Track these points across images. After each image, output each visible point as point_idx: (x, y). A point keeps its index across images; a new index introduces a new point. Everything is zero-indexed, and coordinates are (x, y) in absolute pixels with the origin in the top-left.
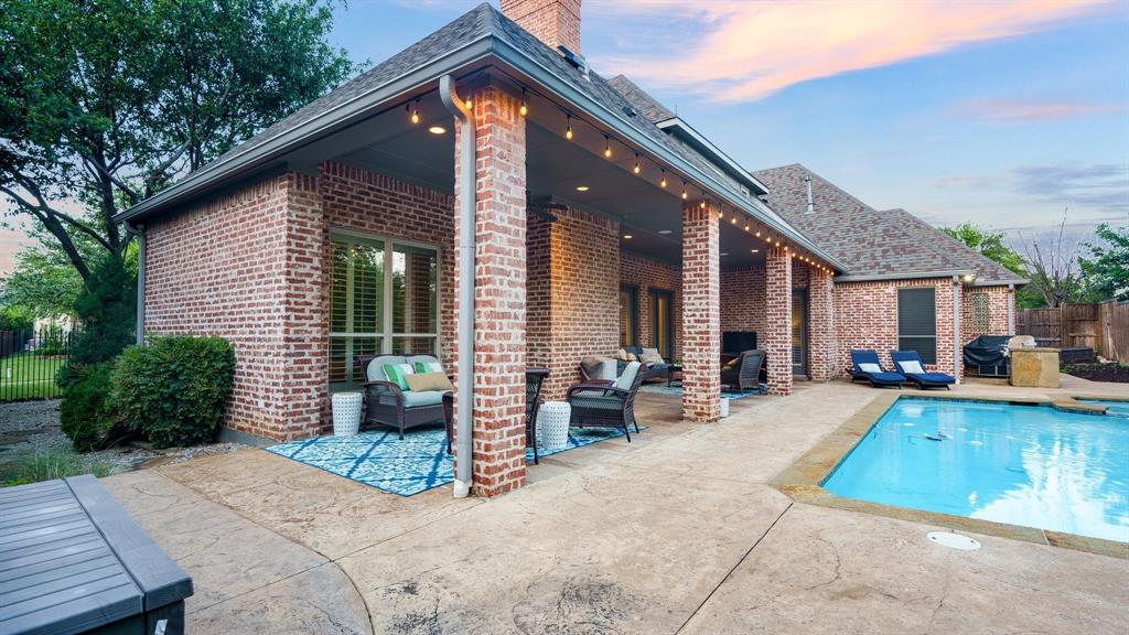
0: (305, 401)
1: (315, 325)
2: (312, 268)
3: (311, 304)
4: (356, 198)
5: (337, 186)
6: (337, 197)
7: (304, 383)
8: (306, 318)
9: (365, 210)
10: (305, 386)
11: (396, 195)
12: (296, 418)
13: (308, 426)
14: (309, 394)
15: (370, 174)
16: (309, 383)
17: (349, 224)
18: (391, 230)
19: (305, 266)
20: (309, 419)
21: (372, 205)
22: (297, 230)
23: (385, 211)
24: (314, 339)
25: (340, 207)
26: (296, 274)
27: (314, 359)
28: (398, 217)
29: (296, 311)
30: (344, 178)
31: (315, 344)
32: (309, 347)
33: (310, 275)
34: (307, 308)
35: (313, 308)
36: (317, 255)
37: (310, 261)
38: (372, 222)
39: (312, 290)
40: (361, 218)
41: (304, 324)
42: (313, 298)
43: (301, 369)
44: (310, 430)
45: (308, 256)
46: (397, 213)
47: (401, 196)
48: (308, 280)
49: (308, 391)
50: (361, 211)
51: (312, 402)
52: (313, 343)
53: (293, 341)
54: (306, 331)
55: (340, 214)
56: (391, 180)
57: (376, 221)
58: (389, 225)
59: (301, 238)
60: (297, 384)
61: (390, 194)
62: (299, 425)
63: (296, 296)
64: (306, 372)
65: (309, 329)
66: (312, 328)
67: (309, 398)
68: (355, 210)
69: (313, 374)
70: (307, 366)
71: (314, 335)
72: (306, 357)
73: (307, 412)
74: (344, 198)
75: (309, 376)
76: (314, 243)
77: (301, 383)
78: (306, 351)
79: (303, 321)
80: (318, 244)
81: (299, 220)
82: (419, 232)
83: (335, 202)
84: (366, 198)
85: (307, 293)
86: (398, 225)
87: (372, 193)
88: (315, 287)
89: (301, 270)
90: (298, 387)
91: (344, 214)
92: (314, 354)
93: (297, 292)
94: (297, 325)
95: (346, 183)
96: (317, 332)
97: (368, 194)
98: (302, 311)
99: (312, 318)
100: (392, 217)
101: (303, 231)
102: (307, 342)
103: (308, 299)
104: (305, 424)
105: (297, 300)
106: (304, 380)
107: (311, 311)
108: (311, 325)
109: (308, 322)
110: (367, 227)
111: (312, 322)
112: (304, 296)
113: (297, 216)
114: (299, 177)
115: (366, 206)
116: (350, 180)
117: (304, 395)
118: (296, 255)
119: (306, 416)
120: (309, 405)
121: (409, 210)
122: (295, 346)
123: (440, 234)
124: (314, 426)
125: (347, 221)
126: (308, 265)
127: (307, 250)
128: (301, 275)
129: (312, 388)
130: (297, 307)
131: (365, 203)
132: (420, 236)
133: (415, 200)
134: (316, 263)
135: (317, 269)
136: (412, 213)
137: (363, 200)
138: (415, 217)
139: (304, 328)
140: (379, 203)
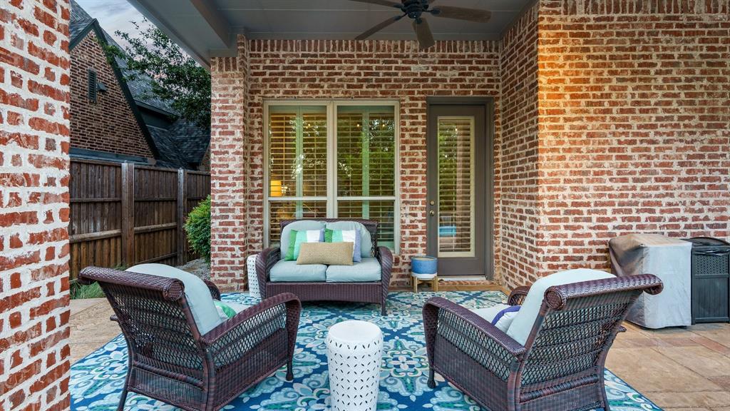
0: (229, 259)
1: (238, 191)
2: (235, 139)
3: (234, 172)
4: (288, 68)
5: (268, 61)
6: (268, 72)
7: (229, 243)
8: (230, 185)
9: (299, 78)
10: (229, 246)
11: (334, 56)
12: (222, 272)
13: (232, 281)
14: (233, 253)
15: (303, 42)
16: (233, 243)
17: (281, 94)
18: (328, 92)
19: (228, 139)
20: (232, 275)
21: (306, 72)
22: (220, 108)
23: (321, 74)
24: (237, 204)
25: (272, 80)
26: (220, 146)
27: (237, 221)
28: (337, 77)
29: (220, 179)
30: (275, 52)
31: (238, 208)
32: (233, 210)
33: (232, 146)
34: (231, 176)
35: (236, 175)
36: (239, 128)
37: (232, 133)
38: (306, 88)
39: (234, 159)
40: (293, 86)
41: (228, 190)
42: (236, 166)
43: (226, 230)
44: (235, 285)
45: (230, 129)
46: (336, 74)
47: (340, 56)
48: (231, 151)
49: (232, 250)
50: (294, 80)
51: (237, 260)
52: (236, 207)
53: (218, 205)
54: (230, 197)
55: (271, 86)
56: (328, 41)
57: (310, 86)
58: (326, 88)
59: (224, 114)
60: (222, 243)
61: (327, 56)
62: (224, 279)
63: (220, 166)
64: (230, 233)
65: (232, 195)
66: (235, 194)
67: (233, 256)
68: (287, 80)
69: (237, 235)
70: (230, 228)
71: (237, 199)
72: (230, 219)
73: (232, 268)
74: (276, 71)
75: (233, 237)
76: (235, 117)
77: (226, 243)
78: (230, 214)
79: (227, 188)
80: (240, 117)
81: (221, 98)
82: (364, 89)
83: (267, 76)
84: (299, 66)
85: (230, 163)
86: (338, 86)
87: (306, 60)
88: (237, 157)
89: (224, 143)
90: (223, 246)
91: (276, 86)
92: (238, 217)
93: (221, 163)
94: (221, 191)
95: (278, 56)
96: (240, 197)
97: (302, 62)
98: (226, 179)
99: (234, 185)
100: (329, 80)
101: (226, 108)
102: (231, 206)
103: (230, 168)
104: (230, 279)
105: (221, 169)
106: (228, 240)
107: (234, 178)
108: (234, 191)
109: (232, 188)
110: (300, 94)
111: (235, 188)
112: (228, 166)
113: (220, 95)
114: (221, 61)
115: (299, 74)
116: (282, 53)
117: (229, 253)
118: (220, 130)
119: (232, 272)
120: (233, 262)
121: (352, 68)
122: (220, 209)
123: (393, 86)
124: (238, 281)
125: (278, 92)
126: (231, 137)
127: (229, 124)
128: (225, 146)
129: (236, 247)
130: (221, 176)
131: (299, 71)
132: (367, 92)
133: (359, 56)
134: (239, 134)
135: (239, 140)
136: (355, 71)
137: (296, 68)
138: (359, 74)
139: (228, 194)
140: (315, 68)
